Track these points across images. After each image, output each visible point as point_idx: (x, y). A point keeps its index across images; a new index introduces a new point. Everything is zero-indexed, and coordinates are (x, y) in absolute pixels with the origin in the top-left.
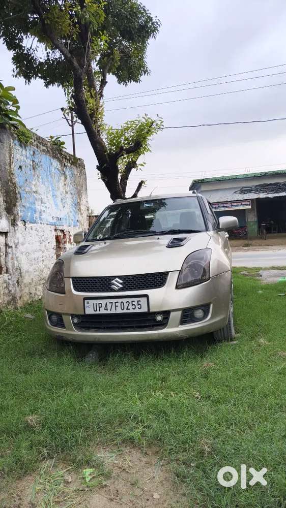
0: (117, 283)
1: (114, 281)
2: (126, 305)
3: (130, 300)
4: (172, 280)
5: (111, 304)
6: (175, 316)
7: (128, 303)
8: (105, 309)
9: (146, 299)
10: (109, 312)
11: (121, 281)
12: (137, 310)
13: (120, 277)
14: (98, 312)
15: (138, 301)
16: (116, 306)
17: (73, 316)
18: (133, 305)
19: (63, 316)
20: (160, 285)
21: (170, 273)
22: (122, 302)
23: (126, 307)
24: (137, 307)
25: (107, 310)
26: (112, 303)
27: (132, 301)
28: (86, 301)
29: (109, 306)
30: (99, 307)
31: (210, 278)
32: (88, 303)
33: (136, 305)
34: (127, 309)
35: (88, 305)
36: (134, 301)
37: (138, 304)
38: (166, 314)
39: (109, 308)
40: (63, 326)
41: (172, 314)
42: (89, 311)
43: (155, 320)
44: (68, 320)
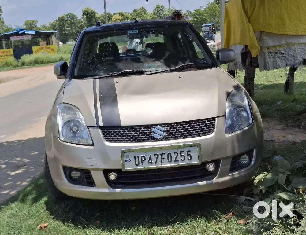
2: (174, 157)
3: (179, 151)
5: (156, 156)
7: (176, 154)
8: (149, 162)
10: (153, 166)
11: (164, 129)
12: (187, 163)
14: (140, 167)
15: (188, 152)
16: (162, 159)
18: (181, 156)
21: (216, 119)
22: (169, 153)
23: (173, 160)
24: (186, 158)
25: (152, 163)
26: (157, 155)
27: (181, 152)
28: (125, 154)
30: (142, 161)
32: (128, 156)
33: (186, 155)
34: (175, 161)
35: (128, 159)
36: (183, 152)
37: (188, 155)
39: (154, 161)
40: (91, 183)
41: (221, 162)
42: (130, 166)
43: (206, 170)
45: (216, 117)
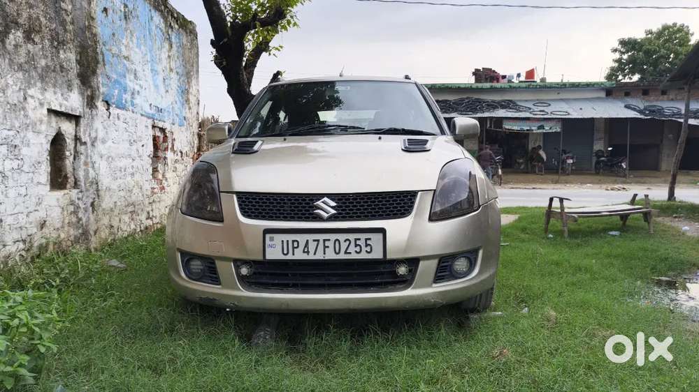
0: (327, 207)
1: (319, 203)
2: (344, 246)
3: (352, 237)
4: (423, 205)
5: (316, 242)
6: (427, 268)
7: (348, 242)
8: (304, 252)
9: (380, 236)
10: (311, 257)
11: (333, 204)
12: (363, 256)
13: (329, 196)
14: (290, 257)
15: (366, 240)
16: (325, 247)
17: (238, 263)
18: (356, 245)
19: (217, 262)
20: (405, 214)
21: (420, 193)
22: (337, 240)
23: (343, 250)
24: (364, 249)
25: (308, 252)
26: (318, 241)
27: (356, 240)
28: (268, 236)
29: (312, 246)
30: (294, 248)
31: (479, 207)
32: (272, 239)
33: (363, 246)
34: (346, 253)
35: (271, 243)
36: (359, 239)
37: (367, 245)
38: (413, 263)
39: (312, 249)
40: (216, 280)
41: (421, 263)
42: (274, 254)
43: (394, 274)
44: (226, 270)
45: (419, 191)
